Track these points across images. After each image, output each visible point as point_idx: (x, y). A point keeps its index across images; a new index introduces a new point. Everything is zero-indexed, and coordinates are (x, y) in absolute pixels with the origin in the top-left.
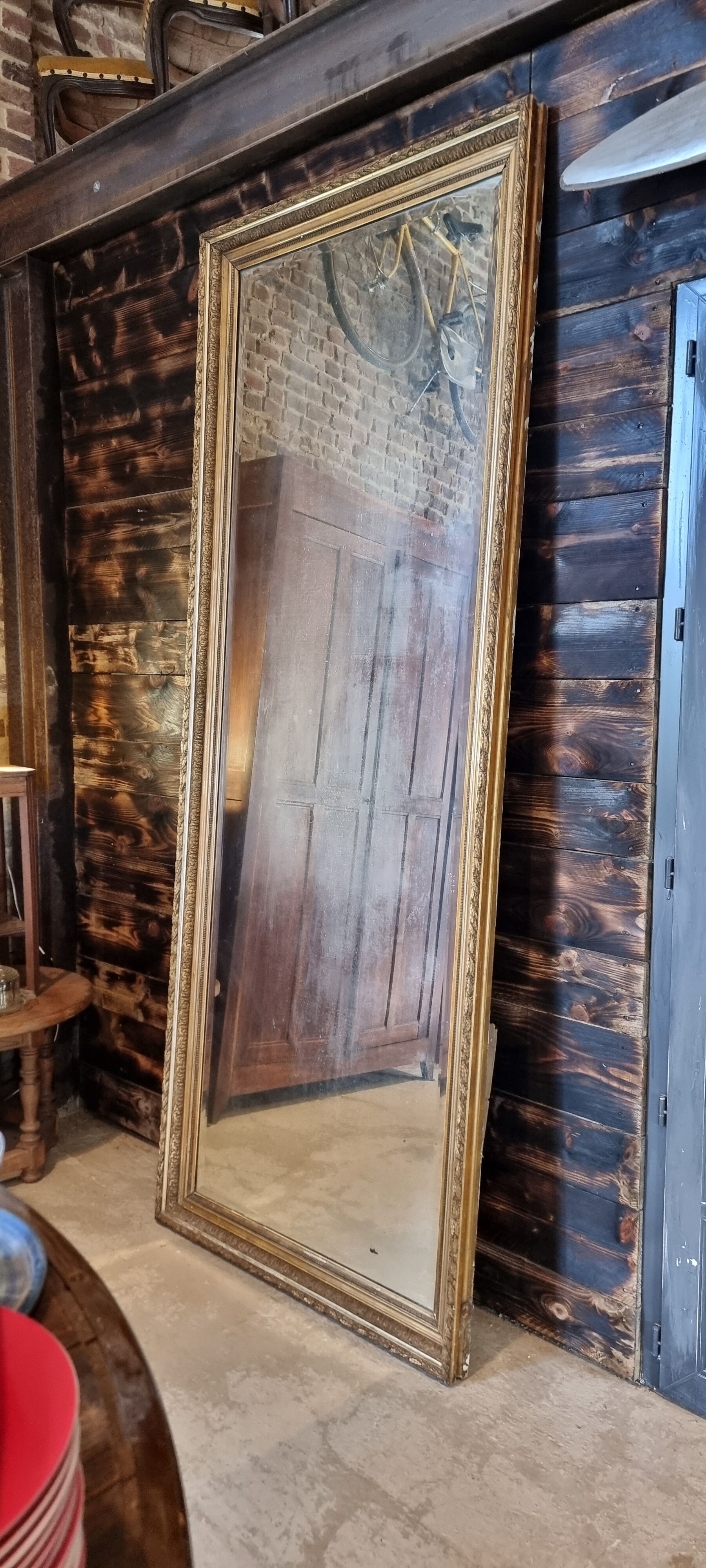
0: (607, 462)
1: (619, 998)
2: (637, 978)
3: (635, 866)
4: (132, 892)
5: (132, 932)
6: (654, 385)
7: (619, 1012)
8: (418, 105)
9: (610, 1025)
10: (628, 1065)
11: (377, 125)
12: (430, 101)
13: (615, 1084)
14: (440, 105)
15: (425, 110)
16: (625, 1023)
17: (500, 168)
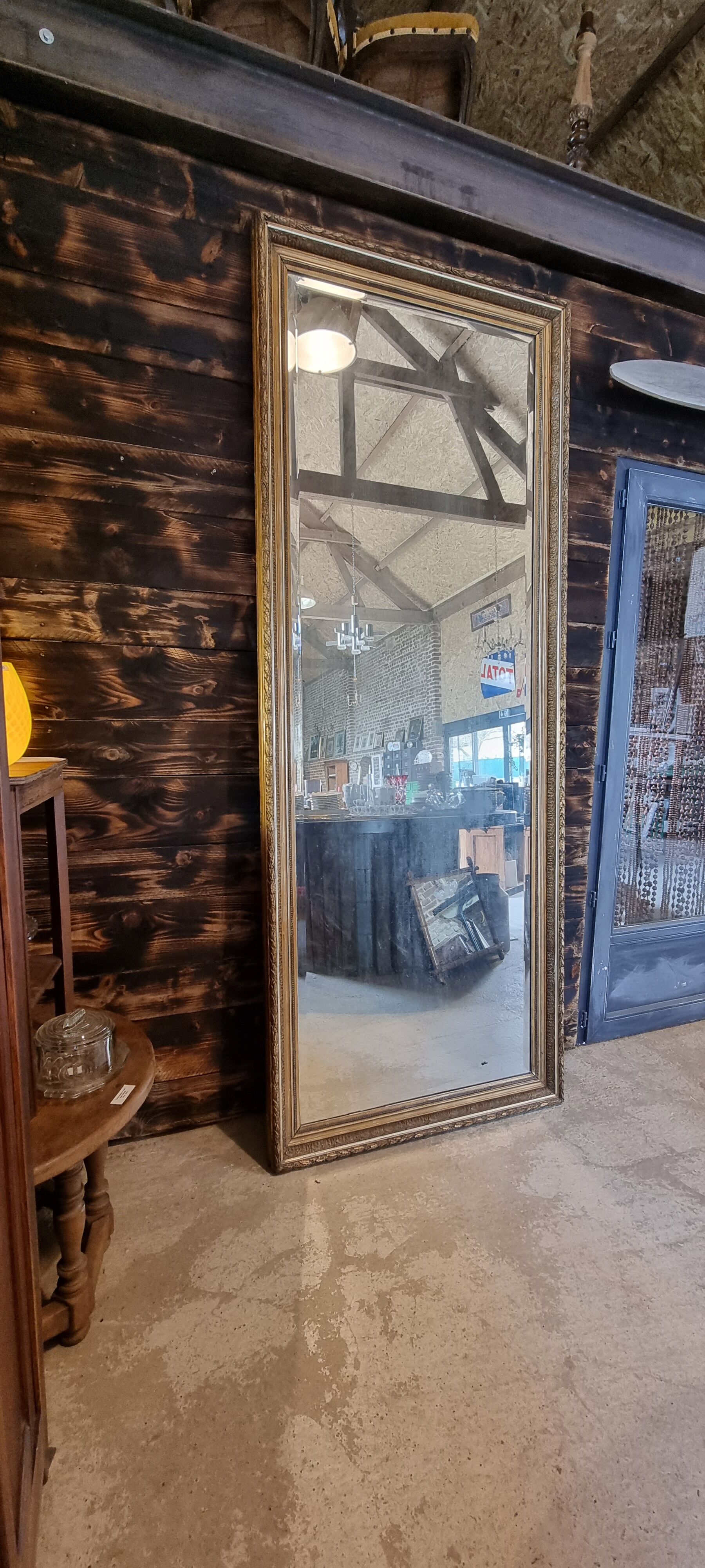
0: (583, 543)
1: (577, 847)
2: (587, 833)
3: (588, 772)
4: (90, 889)
5: (91, 934)
6: (608, 507)
7: (577, 855)
8: (472, 247)
9: (572, 863)
10: (580, 881)
11: (436, 237)
12: (482, 251)
13: (574, 895)
14: (487, 258)
15: (474, 254)
16: (580, 859)
17: (535, 333)
